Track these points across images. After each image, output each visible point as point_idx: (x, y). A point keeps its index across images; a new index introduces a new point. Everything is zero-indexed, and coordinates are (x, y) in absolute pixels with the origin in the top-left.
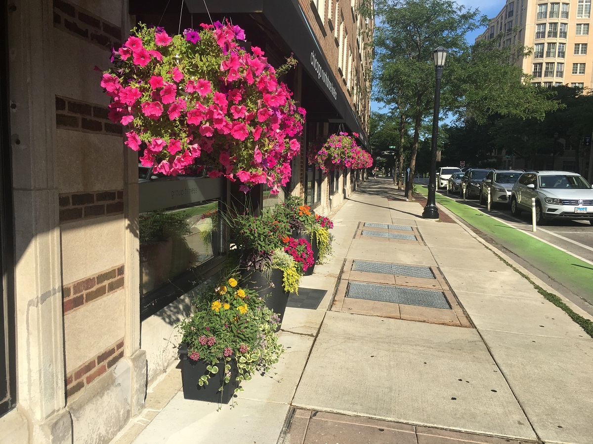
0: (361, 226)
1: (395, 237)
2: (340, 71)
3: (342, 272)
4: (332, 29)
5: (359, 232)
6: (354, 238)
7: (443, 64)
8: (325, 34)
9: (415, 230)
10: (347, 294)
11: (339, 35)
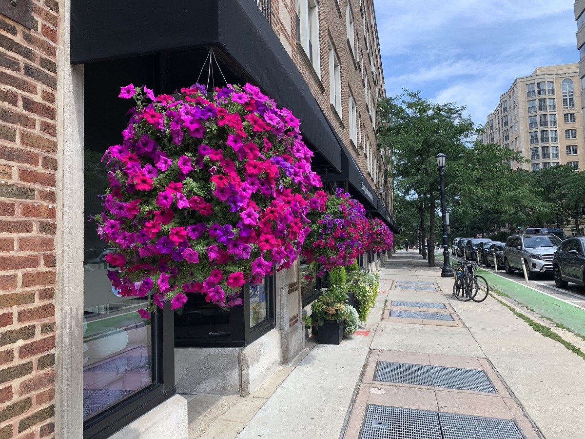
0: (395, 283)
1: (421, 289)
2: (369, 174)
3: (385, 306)
4: (362, 149)
5: (394, 286)
6: (391, 289)
7: (444, 165)
8: (358, 154)
9: (435, 284)
10: (390, 315)
11: (366, 151)
